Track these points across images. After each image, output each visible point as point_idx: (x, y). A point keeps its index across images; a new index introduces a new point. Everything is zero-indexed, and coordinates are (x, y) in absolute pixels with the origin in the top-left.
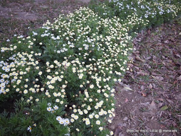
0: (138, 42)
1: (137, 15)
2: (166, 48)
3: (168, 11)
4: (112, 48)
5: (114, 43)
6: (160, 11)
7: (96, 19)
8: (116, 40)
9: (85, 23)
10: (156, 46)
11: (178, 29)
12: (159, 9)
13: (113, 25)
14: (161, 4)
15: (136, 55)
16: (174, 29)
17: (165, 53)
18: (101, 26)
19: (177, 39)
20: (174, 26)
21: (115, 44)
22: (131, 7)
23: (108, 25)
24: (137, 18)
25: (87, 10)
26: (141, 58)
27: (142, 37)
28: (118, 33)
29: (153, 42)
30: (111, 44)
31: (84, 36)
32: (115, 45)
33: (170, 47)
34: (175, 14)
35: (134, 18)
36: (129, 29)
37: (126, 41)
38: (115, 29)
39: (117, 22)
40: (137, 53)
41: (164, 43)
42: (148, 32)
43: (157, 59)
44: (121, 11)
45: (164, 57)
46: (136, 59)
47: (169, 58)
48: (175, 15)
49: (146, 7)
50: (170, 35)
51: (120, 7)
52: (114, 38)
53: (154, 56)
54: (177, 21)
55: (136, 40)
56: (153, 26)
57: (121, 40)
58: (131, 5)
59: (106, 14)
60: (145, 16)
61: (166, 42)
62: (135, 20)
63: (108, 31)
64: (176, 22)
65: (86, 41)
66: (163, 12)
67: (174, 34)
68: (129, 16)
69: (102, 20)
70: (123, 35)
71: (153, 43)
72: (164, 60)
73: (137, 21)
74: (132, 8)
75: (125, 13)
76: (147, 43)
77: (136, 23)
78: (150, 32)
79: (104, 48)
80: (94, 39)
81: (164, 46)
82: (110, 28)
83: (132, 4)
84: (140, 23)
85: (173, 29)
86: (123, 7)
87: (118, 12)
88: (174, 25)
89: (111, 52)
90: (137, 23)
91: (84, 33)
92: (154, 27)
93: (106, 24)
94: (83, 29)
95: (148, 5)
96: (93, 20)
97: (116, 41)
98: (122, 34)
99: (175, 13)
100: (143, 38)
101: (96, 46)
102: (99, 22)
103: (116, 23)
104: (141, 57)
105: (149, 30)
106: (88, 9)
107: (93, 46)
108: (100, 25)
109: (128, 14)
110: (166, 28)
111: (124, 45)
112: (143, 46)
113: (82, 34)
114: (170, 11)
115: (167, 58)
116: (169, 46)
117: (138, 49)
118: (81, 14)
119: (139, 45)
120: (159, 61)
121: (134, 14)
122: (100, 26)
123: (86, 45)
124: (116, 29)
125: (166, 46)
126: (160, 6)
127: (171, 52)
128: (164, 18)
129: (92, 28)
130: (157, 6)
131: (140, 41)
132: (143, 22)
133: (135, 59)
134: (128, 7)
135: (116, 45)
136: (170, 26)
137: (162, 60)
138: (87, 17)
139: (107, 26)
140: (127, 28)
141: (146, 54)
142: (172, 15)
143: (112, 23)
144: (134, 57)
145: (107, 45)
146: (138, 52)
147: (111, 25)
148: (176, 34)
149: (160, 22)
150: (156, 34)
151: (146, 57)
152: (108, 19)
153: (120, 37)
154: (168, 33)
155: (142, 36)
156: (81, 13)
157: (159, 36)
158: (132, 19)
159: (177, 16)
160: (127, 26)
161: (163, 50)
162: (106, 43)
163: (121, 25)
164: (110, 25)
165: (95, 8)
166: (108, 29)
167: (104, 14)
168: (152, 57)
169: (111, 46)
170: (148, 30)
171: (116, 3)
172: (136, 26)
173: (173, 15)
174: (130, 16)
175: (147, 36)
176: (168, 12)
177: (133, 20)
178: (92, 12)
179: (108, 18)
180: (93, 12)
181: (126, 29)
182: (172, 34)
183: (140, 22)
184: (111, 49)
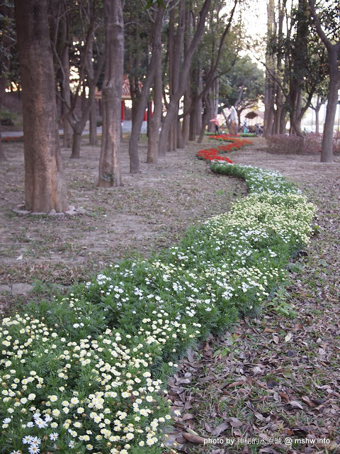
0: (182, 385)
1: (166, 314)
2: (260, 387)
3: (245, 288)
4: (112, 426)
5: (114, 412)
6: (225, 290)
7: (54, 346)
8: (119, 400)
9: (25, 364)
10: (233, 388)
11: (279, 326)
12: (221, 284)
13: (106, 356)
14: (223, 270)
15: (185, 427)
16: (270, 330)
17: (262, 403)
18: (73, 364)
19: (283, 355)
20: (268, 320)
21: (119, 413)
22: (147, 291)
23: (91, 358)
24: (167, 321)
25: (25, 321)
26: (200, 434)
27: (191, 369)
28: (124, 378)
29: (225, 378)
30: (107, 416)
31: (24, 410)
32: (118, 418)
33: (270, 383)
34: (262, 291)
35: (161, 323)
36: (151, 359)
37: (150, 399)
38: (112, 365)
39: (115, 344)
40: (185, 421)
41: (251, 374)
42: (206, 349)
43: (244, 427)
44: (124, 309)
45: (259, 416)
46: (187, 441)
47: (273, 417)
48: (264, 293)
49: (186, 286)
50: (265, 347)
51: (117, 296)
52: (114, 395)
53: (233, 419)
54: (273, 307)
55: (178, 379)
56: (215, 331)
57: (133, 399)
58: (145, 288)
59: (82, 324)
60: (188, 312)
61: (257, 369)
62: (164, 328)
63: (94, 374)
64: (271, 309)
65: (30, 424)
66: (232, 292)
67: (273, 342)
68: (145, 321)
69: (73, 347)
70: (138, 380)
71: (225, 380)
72: (261, 426)
73: (170, 329)
74: (150, 296)
75: (134, 312)
76: (207, 384)
77: (168, 337)
78: (210, 350)
79: (89, 432)
80: (56, 412)
81: (254, 384)
82: (97, 366)
83: (148, 283)
84: (178, 333)
85: (267, 329)
86: (125, 297)
87: (114, 313)
88: (267, 317)
89: (109, 443)
90: (171, 337)
91: (24, 400)
92: (219, 334)
93: (85, 357)
94: (20, 385)
95: (191, 280)
96: (46, 351)
97: (119, 404)
98: (133, 379)
99: (261, 288)
100: (195, 370)
101: (63, 434)
102: (66, 355)
103: (113, 349)
104: (200, 430)
105: (208, 346)
106: (28, 318)
107: (54, 436)
108: (69, 362)
109: (141, 313)
110: (248, 331)
111: (145, 412)
112: (199, 396)
113: (17, 404)
114: (247, 286)
115: (269, 418)
116: (268, 380)
117: (188, 406)
118: (9, 338)
119: (187, 394)
120: (249, 431)
121: (159, 312)
122: (68, 366)
123: (31, 438)
124: (114, 368)
125: (259, 382)
126: (222, 277)
127: (275, 397)
128: (237, 306)
129: (45, 375)
130: (213, 279)
131: (188, 381)
132: (185, 332)
133: (184, 440)
134: (141, 294)
135: (123, 415)
136: (259, 322)
137: (256, 425)
138: (26, 344)
139: (89, 361)
140: (147, 355)
141: (211, 417)
142: (256, 296)
143: (100, 350)
144: (180, 435)
145: (95, 421)
146: (189, 416)
147: (100, 357)
148: (277, 343)
149: (230, 318)
150: (228, 353)
151: (213, 428)
152: (88, 341)
153: (130, 388)
154: (257, 344)
155: (192, 364)
156: (7, 335)
157: (237, 356)
158: (154, 327)
159: (267, 294)
160: (145, 350)
161: (254, 396)
162: (93, 415)
163: (128, 351)
164: (97, 357)
165: (49, 312)
166: (94, 370)
167: (76, 326)
168: (229, 423)
169: (108, 422)
170: (204, 345)
171: (106, 287)
172: (169, 344)
173: (258, 294)
174: (149, 320)
175: (204, 363)
176: (245, 290)
177: (159, 330)
178: (40, 325)
179: (89, 337)
180: (43, 325)
181: (143, 361)
182: (266, 343)
183: (178, 330)
184: (110, 432)
